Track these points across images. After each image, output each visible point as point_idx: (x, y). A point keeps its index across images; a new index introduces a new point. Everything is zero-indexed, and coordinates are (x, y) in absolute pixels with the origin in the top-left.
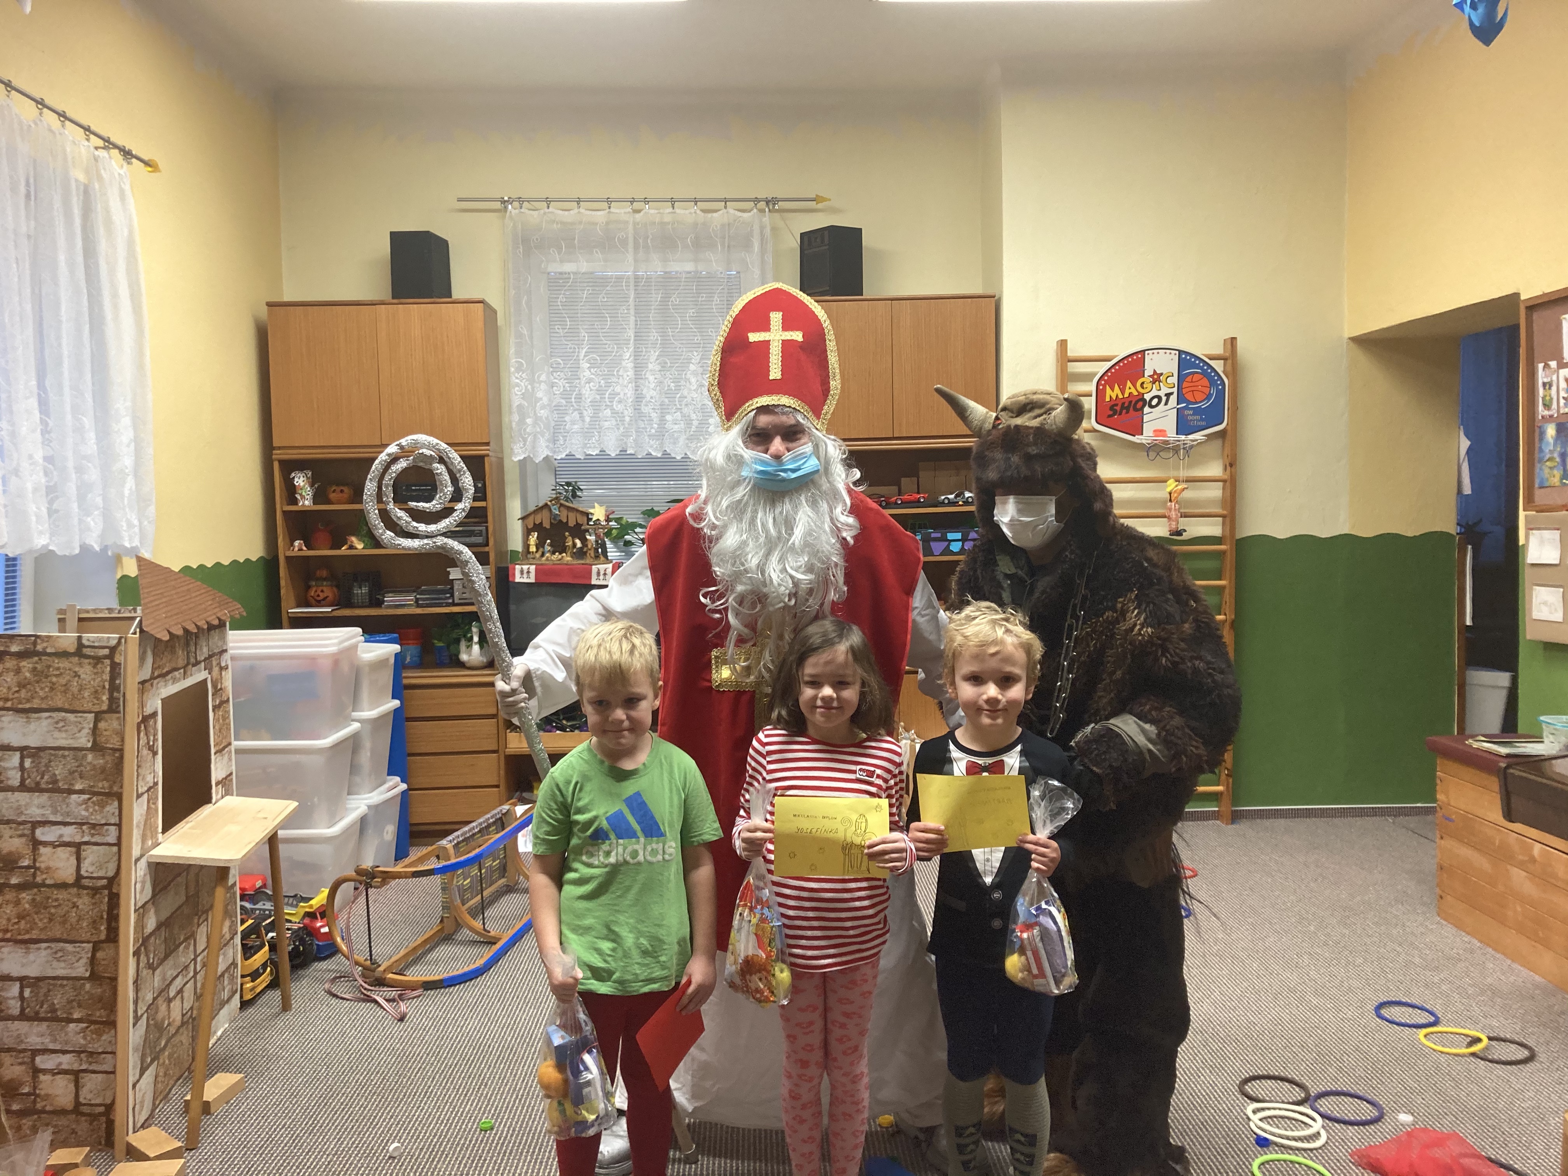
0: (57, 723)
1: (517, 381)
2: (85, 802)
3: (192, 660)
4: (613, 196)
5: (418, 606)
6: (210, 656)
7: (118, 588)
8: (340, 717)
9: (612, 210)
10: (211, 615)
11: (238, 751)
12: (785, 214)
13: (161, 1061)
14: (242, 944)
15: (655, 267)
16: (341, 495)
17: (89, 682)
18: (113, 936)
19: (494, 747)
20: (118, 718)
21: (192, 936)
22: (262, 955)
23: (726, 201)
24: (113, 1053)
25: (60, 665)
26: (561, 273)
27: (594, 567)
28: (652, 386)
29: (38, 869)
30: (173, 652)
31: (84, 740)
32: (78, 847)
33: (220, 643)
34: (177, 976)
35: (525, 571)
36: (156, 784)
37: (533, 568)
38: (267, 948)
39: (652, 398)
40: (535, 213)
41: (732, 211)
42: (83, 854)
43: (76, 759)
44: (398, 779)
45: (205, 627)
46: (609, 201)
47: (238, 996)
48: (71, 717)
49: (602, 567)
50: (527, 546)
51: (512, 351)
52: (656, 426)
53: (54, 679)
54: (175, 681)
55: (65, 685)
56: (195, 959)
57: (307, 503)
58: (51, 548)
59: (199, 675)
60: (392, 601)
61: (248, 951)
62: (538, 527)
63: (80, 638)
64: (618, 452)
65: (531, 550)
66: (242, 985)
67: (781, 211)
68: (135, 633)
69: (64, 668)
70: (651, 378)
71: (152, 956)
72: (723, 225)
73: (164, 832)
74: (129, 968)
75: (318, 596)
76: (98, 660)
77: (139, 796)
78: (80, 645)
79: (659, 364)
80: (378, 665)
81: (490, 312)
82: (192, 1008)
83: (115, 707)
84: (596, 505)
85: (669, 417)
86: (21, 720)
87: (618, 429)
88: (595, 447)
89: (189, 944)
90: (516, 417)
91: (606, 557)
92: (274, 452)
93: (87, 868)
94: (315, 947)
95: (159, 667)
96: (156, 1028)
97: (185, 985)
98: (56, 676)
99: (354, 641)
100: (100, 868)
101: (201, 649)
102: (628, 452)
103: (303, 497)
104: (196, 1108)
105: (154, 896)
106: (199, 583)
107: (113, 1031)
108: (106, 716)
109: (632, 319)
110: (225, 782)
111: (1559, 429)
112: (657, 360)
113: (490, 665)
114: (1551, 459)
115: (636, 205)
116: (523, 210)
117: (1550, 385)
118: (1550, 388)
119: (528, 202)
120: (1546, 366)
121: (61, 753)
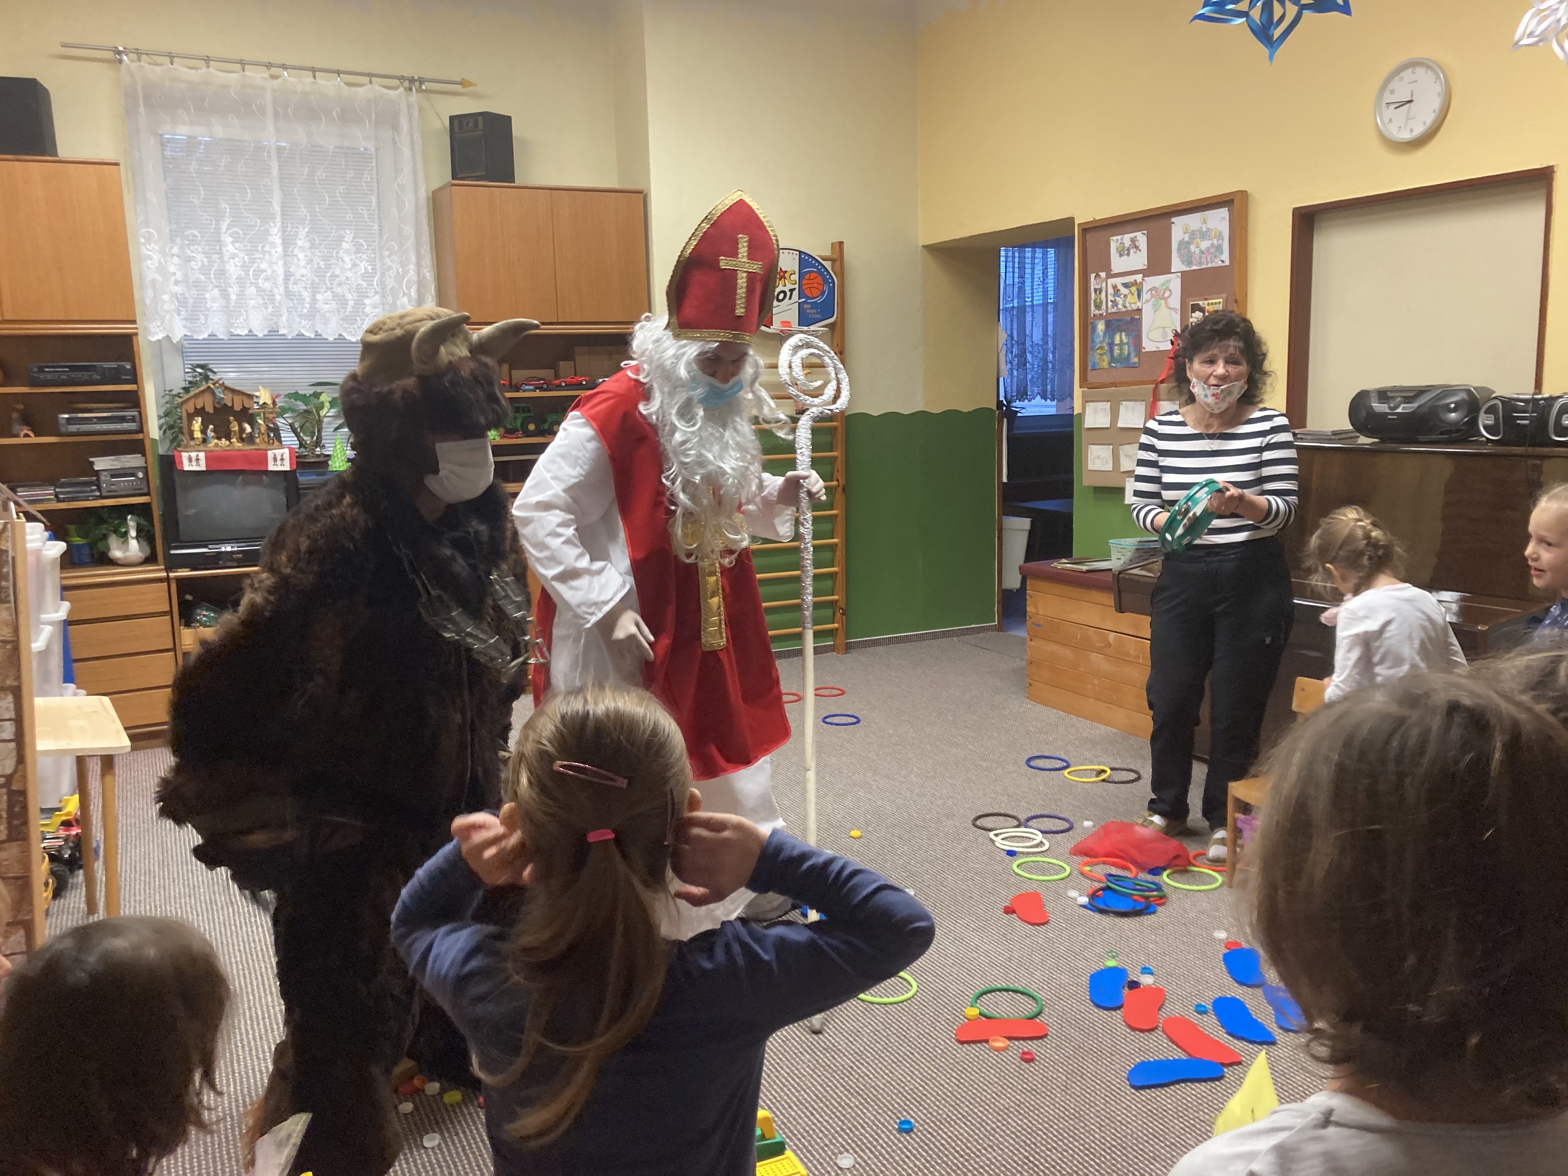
1: (148, 253)
4: (246, 58)
5: (59, 500)
9: (247, 73)
12: (430, 95)
15: (299, 139)
19: (171, 645)
23: (370, 75)
27: (269, 452)
28: (303, 263)
35: (194, 459)
37: (202, 455)
39: (302, 276)
40: (158, 69)
41: (377, 87)
46: (242, 63)
49: (278, 452)
50: (190, 432)
51: (140, 219)
52: (307, 305)
60: (27, 496)
62: (200, 412)
64: (266, 332)
65: (195, 436)
67: (429, 91)
70: (301, 256)
72: (369, 101)
79: (309, 241)
84: (261, 388)
85: (319, 297)
87: (266, 308)
88: (243, 327)
90: (150, 292)
91: (280, 441)
102: (281, 333)
109: (277, 193)
111: (1108, 324)
112: (307, 236)
113: (150, 559)
114: (1101, 348)
115: (274, 71)
116: (142, 64)
117: (1101, 291)
118: (1100, 293)
119: (146, 54)
120: (1097, 276)
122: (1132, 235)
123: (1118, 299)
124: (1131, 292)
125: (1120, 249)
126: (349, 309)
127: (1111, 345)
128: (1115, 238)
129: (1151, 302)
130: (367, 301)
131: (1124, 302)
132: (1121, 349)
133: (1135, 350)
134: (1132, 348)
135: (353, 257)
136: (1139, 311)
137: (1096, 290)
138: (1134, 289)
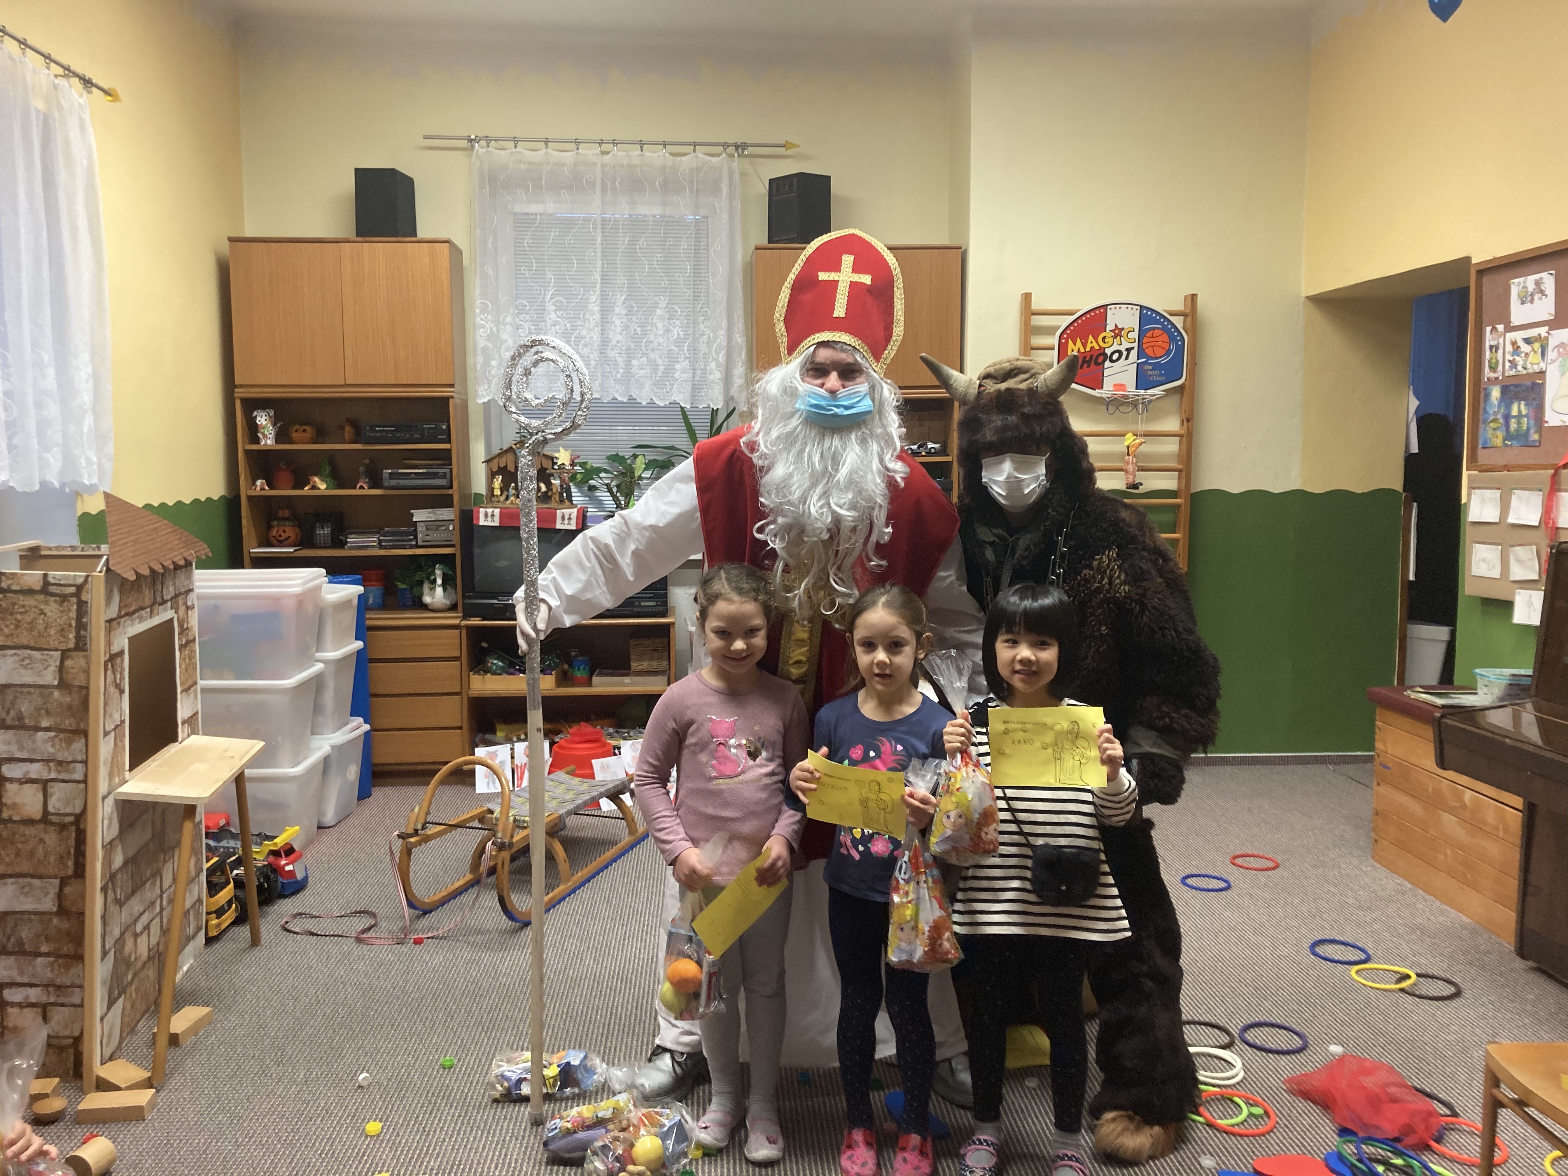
0: (23, 660)
1: (482, 322)
2: (52, 739)
3: (159, 599)
4: (580, 137)
5: (381, 547)
6: (177, 596)
7: (79, 526)
8: (304, 658)
9: (580, 151)
10: (176, 556)
11: (204, 690)
12: (755, 160)
13: (128, 994)
14: (208, 882)
15: (623, 210)
16: (304, 434)
17: (56, 620)
18: (80, 871)
19: (457, 689)
20: (86, 657)
21: (158, 874)
22: (227, 893)
23: (695, 144)
24: (81, 986)
25: (27, 603)
26: (528, 214)
27: (558, 511)
28: (619, 329)
29: (5, 805)
30: (139, 590)
31: (50, 677)
32: (44, 785)
33: (186, 583)
34: (144, 911)
35: (489, 515)
36: (123, 722)
37: (497, 511)
38: (232, 885)
39: (618, 342)
40: (502, 153)
41: (700, 155)
42: (50, 790)
43: (42, 696)
44: (361, 720)
45: (172, 567)
46: (577, 142)
47: (203, 931)
48: (37, 654)
49: (567, 512)
50: (491, 489)
51: (478, 291)
52: (621, 370)
53: (19, 617)
54: (141, 619)
55: (32, 622)
56: (161, 896)
57: (269, 442)
58: (11, 484)
59: (165, 614)
60: (354, 542)
61: (213, 888)
62: (503, 471)
63: (45, 576)
65: (495, 493)
66: (207, 921)
67: (751, 156)
68: (100, 572)
69: (30, 606)
70: (618, 322)
71: (119, 891)
72: (691, 170)
73: (131, 769)
74: (97, 904)
75: (280, 536)
76: (64, 598)
77: (106, 734)
78: (46, 583)
79: (625, 308)
80: (341, 606)
81: (455, 252)
82: (158, 944)
83: (81, 645)
84: (561, 449)
85: (635, 362)
88: (560, 391)
89: (155, 881)
90: (480, 359)
91: (571, 501)
92: (236, 390)
93: (54, 805)
94: (280, 884)
95: (126, 606)
96: (122, 963)
97: (151, 921)
98: (22, 613)
99: (317, 582)
100: (67, 803)
101: (168, 589)
102: (594, 397)
103: (265, 436)
104: (163, 1041)
105: (122, 831)
106: (166, 522)
107: (81, 966)
108: (73, 654)
109: (599, 262)
110: (191, 721)
111: (1505, 390)
112: (623, 303)
113: (453, 608)
114: (1494, 421)
115: (605, 147)
116: (490, 149)
117: (1497, 348)
118: (1496, 351)
119: (496, 140)
120: (1494, 329)
121: (26, 690)
122: (1537, 276)
123: (1517, 358)
124: (1533, 350)
125: (1522, 295)
126: (660, 374)
127: (1507, 417)
128: (1516, 281)
129: (1558, 363)
130: (678, 366)
131: (1525, 362)
132: (1519, 423)
133: (1536, 425)
134: (1532, 422)
135: (665, 323)
136: (1542, 373)
137: (1491, 347)
138: (1537, 346)
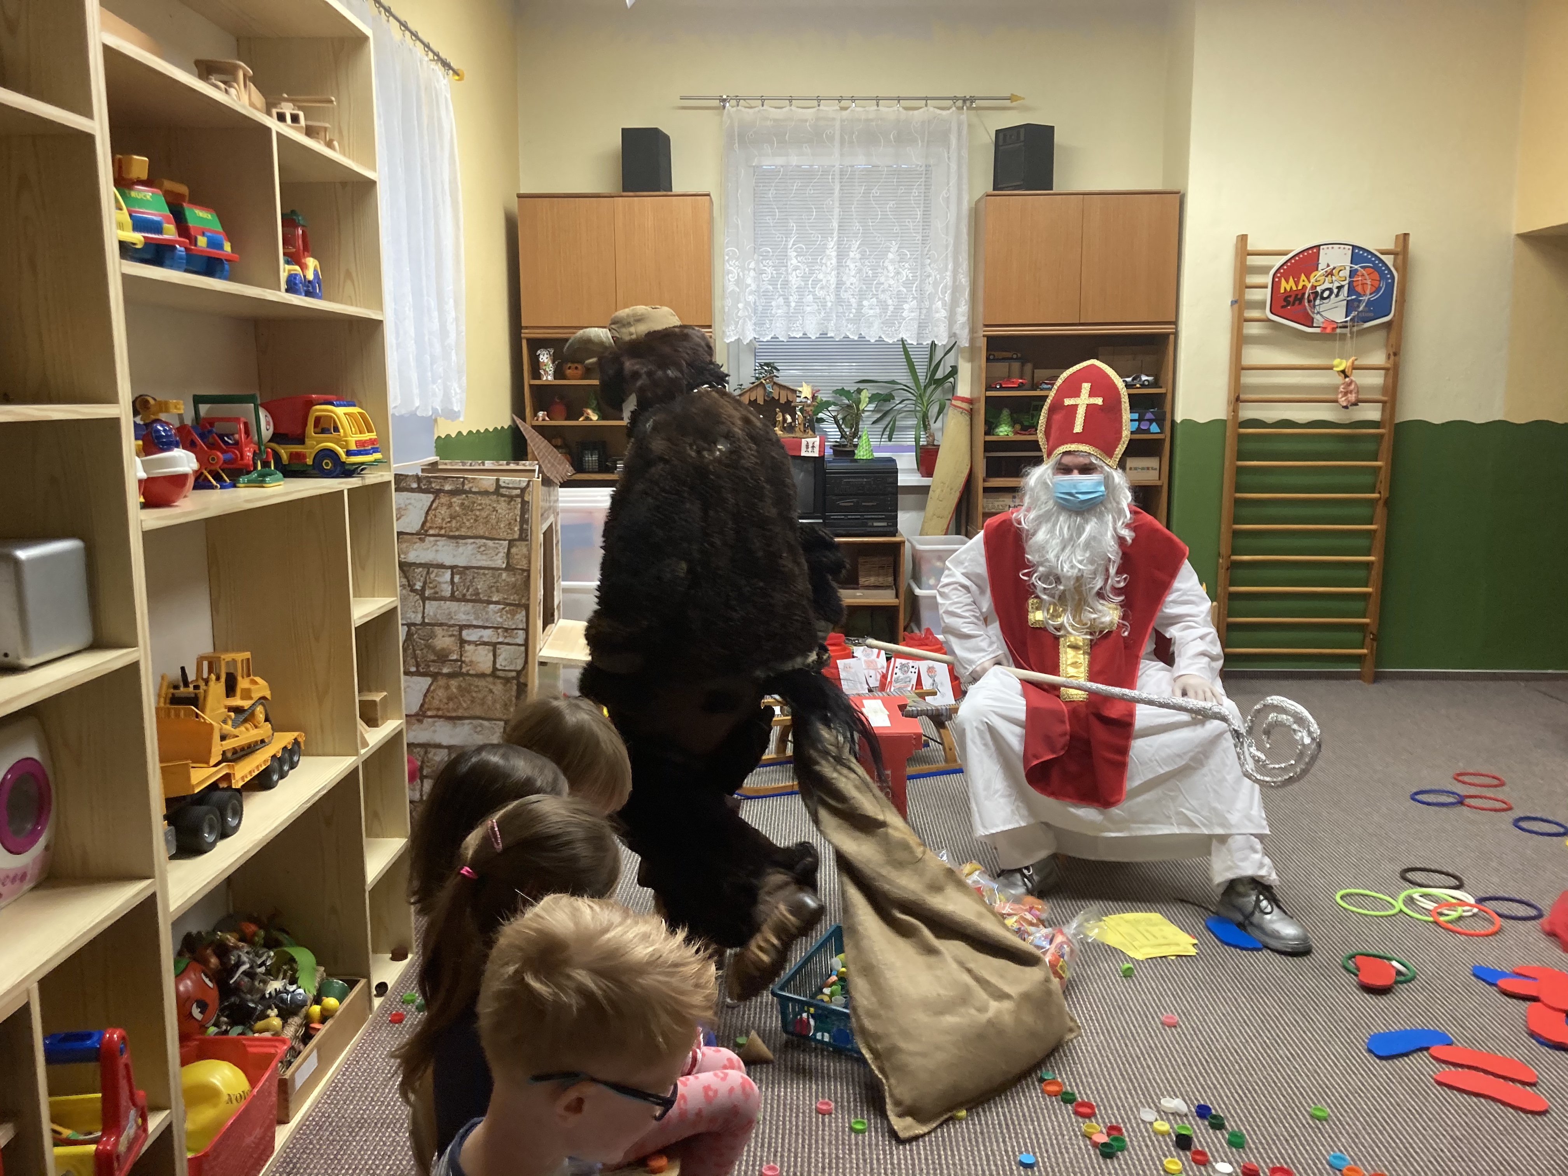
0: (480, 547)
1: (730, 268)
2: (500, 611)
3: (550, 505)
4: (822, 95)
6: (554, 503)
7: (436, 447)
9: (821, 107)
12: (979, 112)
15: (860, 161)
16: (576, 371)
17: (505, 516)
20: (527, 545)
23: (926, 99)
25: (482, 501)
26: (772, 167)
27: (803, 440)
28: (853, 273)
29: (463, 662)
31: (500, 562)
32: (494, 645)
39: (851, 284)
40: (751, 111)
41: (932, 109)
42: (498, 652)
43: (493, 576)
46: (819, 99)
48: (490, 543)
49: (811, 440)
51: (727, 239)
52: (854, 311)
53: (478, 513)
54: (545, 519)
55: (487, 517)
57: (549, 378)
59: (552, 517)
63: (498, 480)
64: (818, 335)
67: (978, 108)
68: (538, 478)
69: (486, 504)
70: (852, 266)
72: (923, 122)
73: (543, 635)
76: (511, 498)
78: (498, 486)
79: (860, 253)
83: (524, 536)
84: (804, 384)
85: (865, 303)
86: (452, 544)
87: (820, 313)
88: (798, 330)
90: (729, 302)
91: (814, 431)
92: (525, 331)
93: (501, 663)
98: (479, 510)
100: (511, 663)
101: (552, 496)
102: (829, 335)
103: (546, 372)
108: (518, 543)
109: (836, 211)
110: (559, 607)
112: (858, 248)
115: (844, 103)
116: (739, 108)
119: (744, 100)
121: (482, 571)
126: (889, 313)
135: (896, 266)
